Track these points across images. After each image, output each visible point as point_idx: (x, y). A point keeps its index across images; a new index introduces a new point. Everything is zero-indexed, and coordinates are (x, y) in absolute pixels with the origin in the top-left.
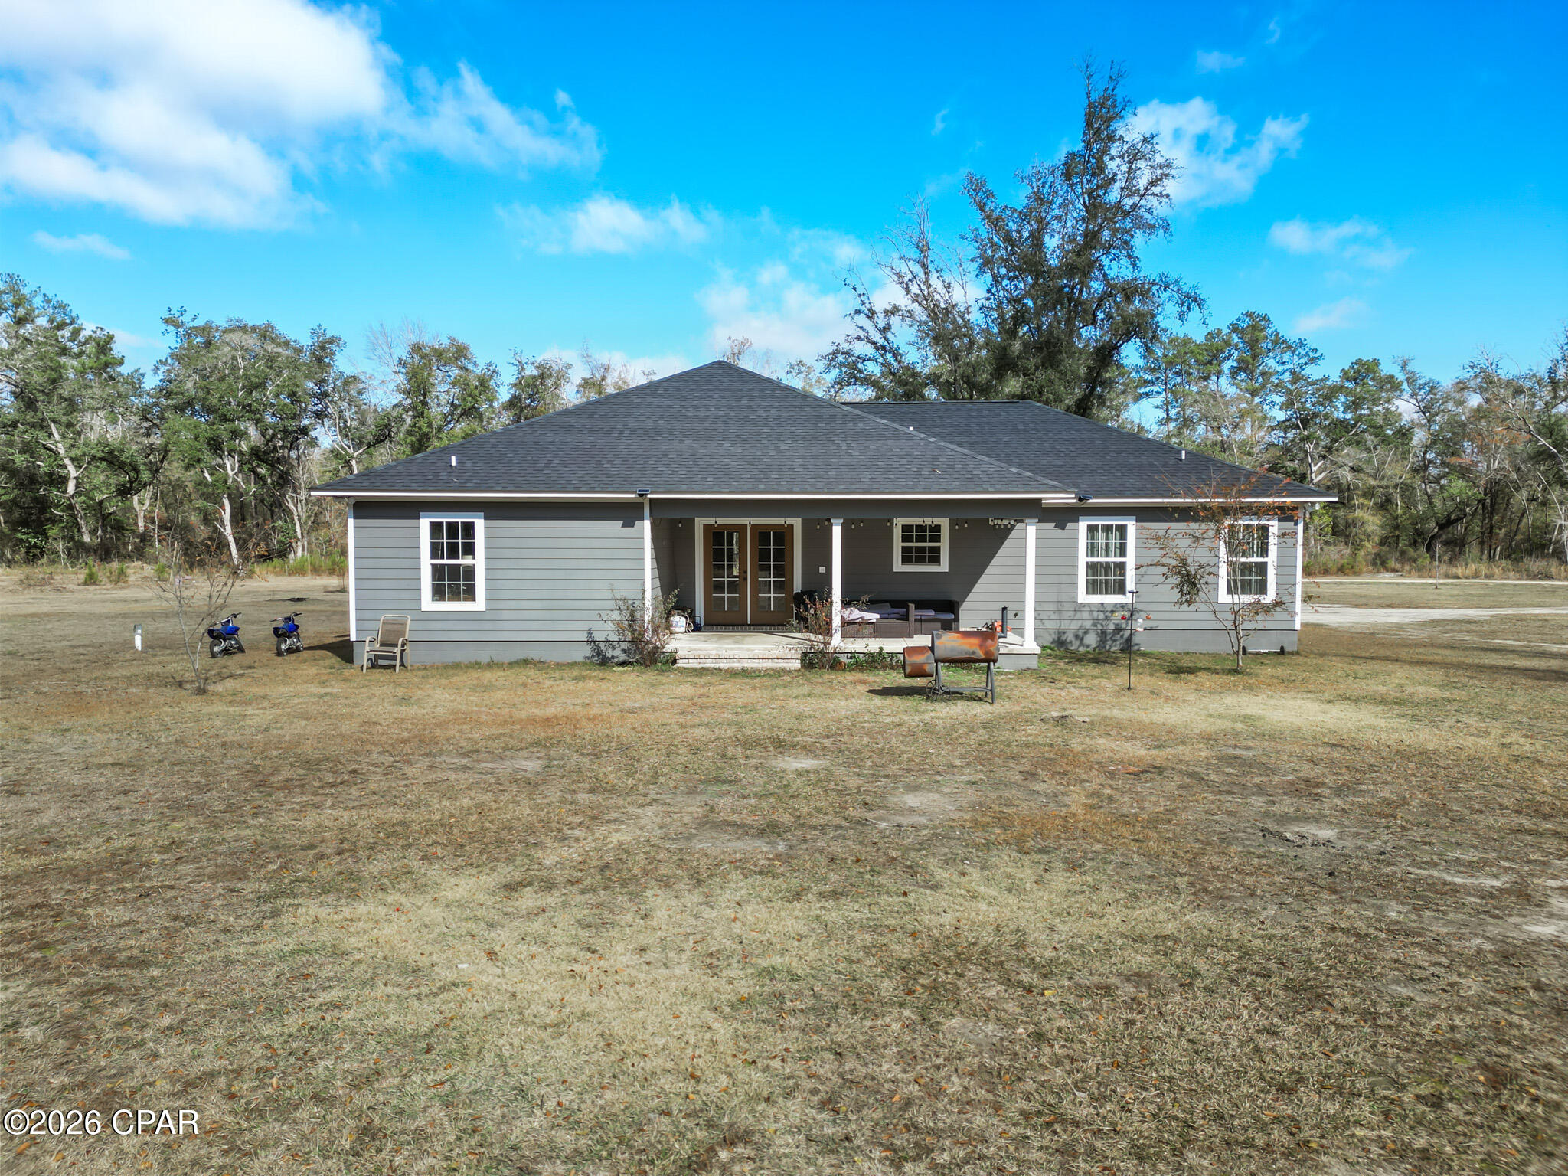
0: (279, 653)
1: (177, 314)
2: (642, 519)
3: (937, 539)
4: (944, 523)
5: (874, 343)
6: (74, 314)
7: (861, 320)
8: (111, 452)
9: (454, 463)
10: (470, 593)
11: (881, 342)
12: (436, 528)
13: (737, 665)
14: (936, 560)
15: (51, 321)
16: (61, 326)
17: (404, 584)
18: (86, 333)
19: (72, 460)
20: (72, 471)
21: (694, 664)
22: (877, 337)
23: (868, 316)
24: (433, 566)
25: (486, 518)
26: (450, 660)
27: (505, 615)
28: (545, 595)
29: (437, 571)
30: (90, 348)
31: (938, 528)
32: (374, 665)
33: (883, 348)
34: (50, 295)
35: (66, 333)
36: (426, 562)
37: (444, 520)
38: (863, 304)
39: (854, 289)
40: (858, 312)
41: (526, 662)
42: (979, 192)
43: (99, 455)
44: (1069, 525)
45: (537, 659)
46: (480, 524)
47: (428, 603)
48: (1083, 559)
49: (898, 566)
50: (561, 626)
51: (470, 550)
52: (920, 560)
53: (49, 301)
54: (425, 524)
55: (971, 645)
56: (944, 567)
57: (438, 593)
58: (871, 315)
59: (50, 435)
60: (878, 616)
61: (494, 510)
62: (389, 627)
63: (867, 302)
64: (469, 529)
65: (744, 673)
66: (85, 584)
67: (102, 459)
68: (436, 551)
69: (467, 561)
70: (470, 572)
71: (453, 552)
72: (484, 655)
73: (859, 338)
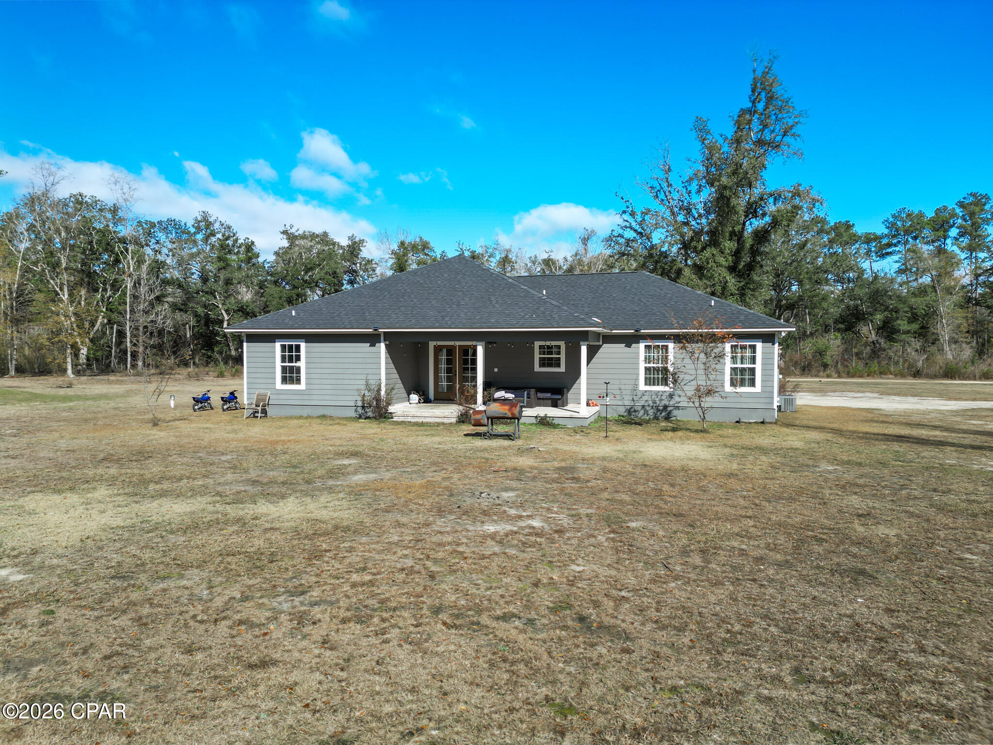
0: (224, 410)
1: (289, 228)
2: (380, 342)
3: (559, 353)
4: (562, 344)
5: (635, 231)
6: (234, 231)
7: (626, 217)
8: (242, 307)
9: (294, 314)
10: (298, 381)
11: (640, 230)
12: (283, 347)
13: (420, 420)
14: (559, 365)
15: (223, 235)
16: (228, 238)
17: (269, 375)
18: (240, 242)
19: (226, 311)
20: (226, 318)
21: (401, 419)
22: (637, 227)
23: (630, 214)
24: (282, 367)
25: (306, 342)
26: (288, 414)
27: (315, 392)
28: (333, 382)
29: (284, 369)
30: (243, 249)
31: (559, 347)
32: (254, 415)
33: (641, 233)
34: (223, 221)
35: (230, 242)
36: (279, 364)
37: (287, 343)
38: (628, 207)
39: (622, 199)
40: (624, 212)
41: (324, 417)
42: (702, 130)
43: (236, 308)
44: (634, 345)
45: (329, 415)
46: (303, 345)
47: (279, 385)
48: (642, 366)
49: (537, 368)
50: (341, 398)
51: (298, 358)
52: (550, 365)
53: (222, 225)
54: (278, 345)
55: (505, 409)
56: (562, 369)
57: (284, 380)
58: (633, 214)
59: (215, 298)
60: (514, 396)
61: (310, 338)
62: (259, 397)
63: (630, 206)
64: (298, 348)
65: (422, 424)
66: (218, 377)
67: (239, 310)
68: (283, 359)
69: (297, 364)
70: (298, 370)
71: (291, 361)
72: (305, 412)
73: (626, 227)
